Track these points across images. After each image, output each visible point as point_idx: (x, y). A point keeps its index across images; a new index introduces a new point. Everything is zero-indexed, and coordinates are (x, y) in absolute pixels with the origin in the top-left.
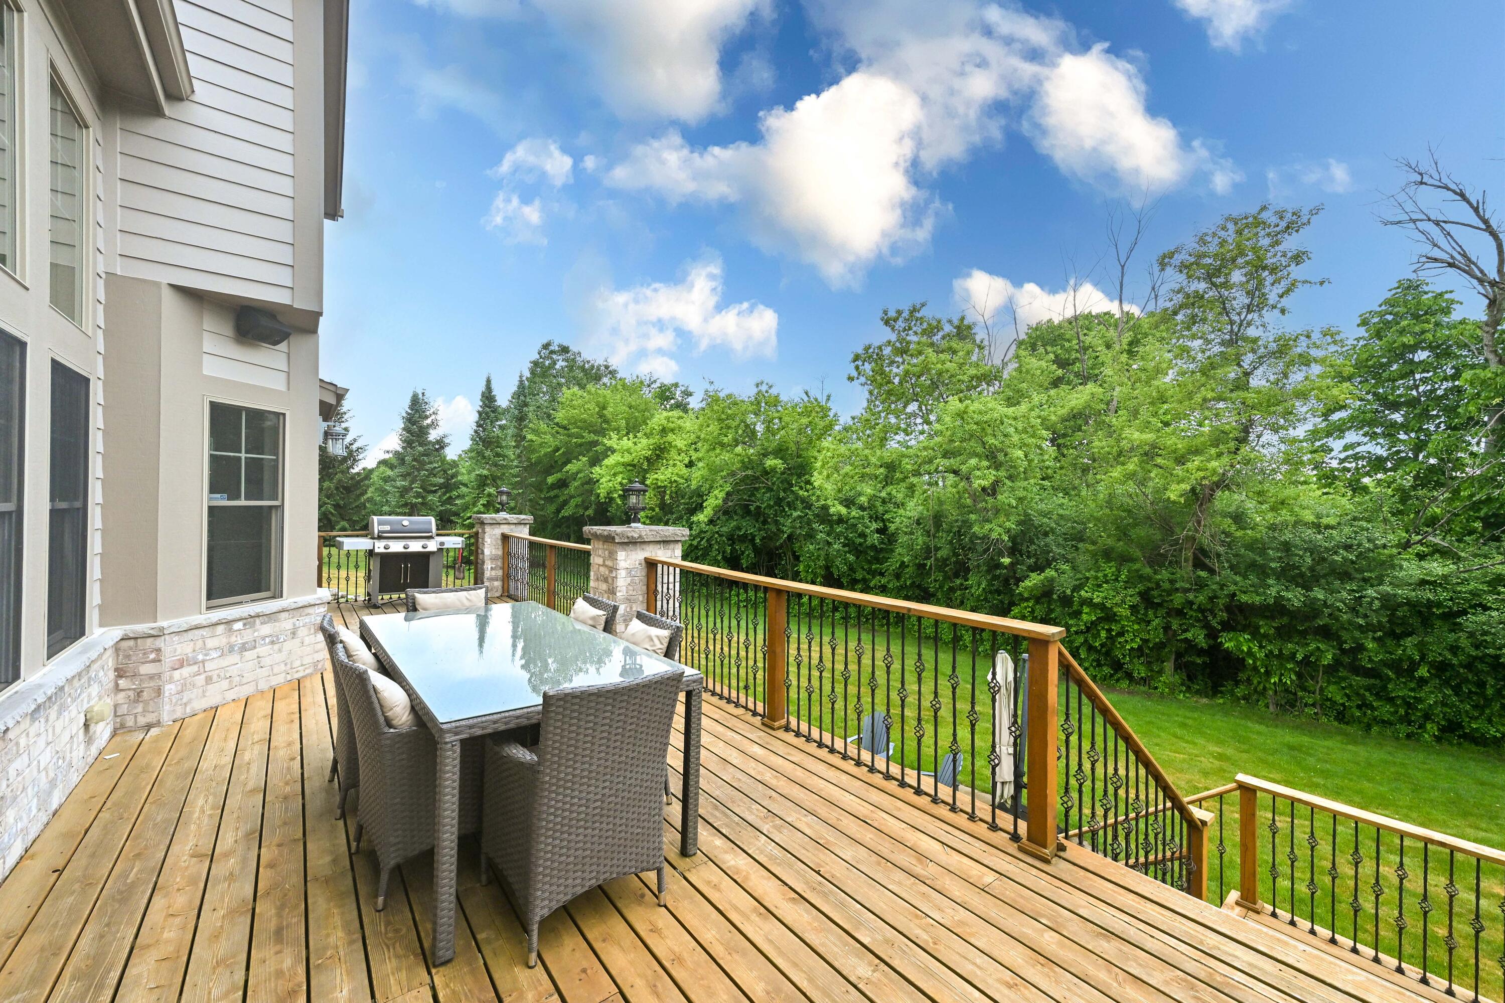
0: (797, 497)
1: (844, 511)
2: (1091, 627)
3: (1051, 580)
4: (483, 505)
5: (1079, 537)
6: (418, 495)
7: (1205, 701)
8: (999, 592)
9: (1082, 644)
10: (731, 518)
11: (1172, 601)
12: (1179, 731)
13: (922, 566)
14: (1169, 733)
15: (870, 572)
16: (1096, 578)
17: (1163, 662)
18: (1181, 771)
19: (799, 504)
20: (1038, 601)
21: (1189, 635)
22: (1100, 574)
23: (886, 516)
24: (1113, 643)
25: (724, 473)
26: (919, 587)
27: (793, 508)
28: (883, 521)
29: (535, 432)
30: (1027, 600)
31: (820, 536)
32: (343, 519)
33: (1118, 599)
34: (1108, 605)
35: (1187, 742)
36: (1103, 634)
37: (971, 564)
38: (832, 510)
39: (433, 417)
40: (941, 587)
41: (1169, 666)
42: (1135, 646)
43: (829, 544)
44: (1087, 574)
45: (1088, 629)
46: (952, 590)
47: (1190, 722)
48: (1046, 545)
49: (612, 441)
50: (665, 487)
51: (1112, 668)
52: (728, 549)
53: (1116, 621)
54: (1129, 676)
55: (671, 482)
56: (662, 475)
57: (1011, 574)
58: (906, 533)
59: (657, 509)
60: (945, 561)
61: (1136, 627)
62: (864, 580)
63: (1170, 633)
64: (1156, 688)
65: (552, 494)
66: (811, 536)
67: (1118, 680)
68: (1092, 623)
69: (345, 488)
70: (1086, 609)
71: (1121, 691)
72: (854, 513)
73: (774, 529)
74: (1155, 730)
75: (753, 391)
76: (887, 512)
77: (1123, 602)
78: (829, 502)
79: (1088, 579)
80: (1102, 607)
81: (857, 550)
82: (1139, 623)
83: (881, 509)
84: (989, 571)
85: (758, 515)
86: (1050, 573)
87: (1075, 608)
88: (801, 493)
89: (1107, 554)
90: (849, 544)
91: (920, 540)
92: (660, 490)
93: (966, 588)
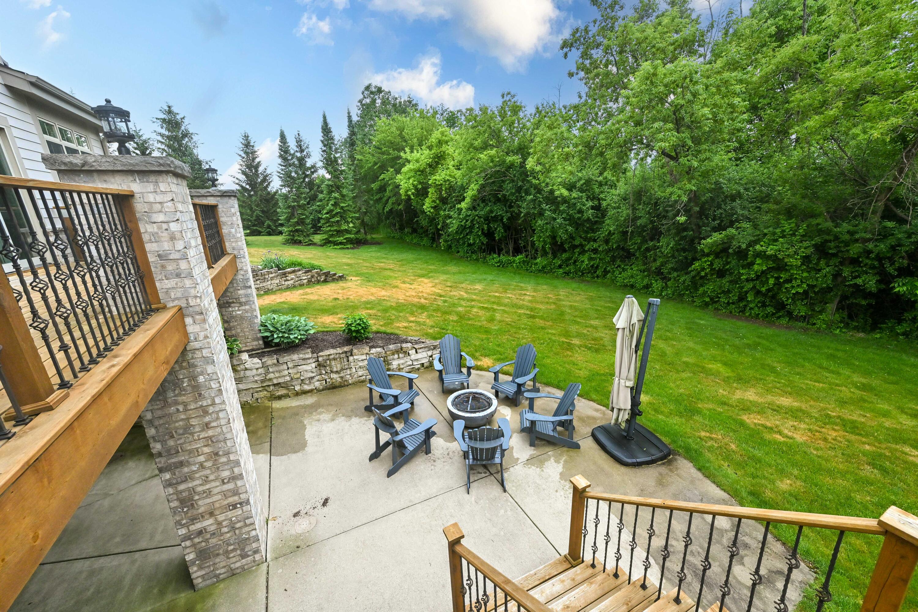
0: (532, 185)
1: (565, 193)
2: (761, 276)
3: (731, 238)
4: (332, 205)
5: (765, 199)
6: (294, 200)
7: (862, 335)
8: (684, 250)
9: (751, 289)
10: (487, 204)
11: (848, 251)
12: (825, 364)
13: (625, 233)
14: (815, 364)
15: (585, 239)
16: (774, 234)
17: (826, 303)
18: (817, 399)
19: (532, 191)
20: (717, 255)
21: (859, 281)
22: (778, 230)
23: (602, 196)
24: (780, 289)
25: (478, 171)
26: (623, 249)
27: (527, 193)
28: (599, 200)
29: (362, 153)
30: (708, 255)
31: (548, 213)
32: (269, 219)
33: (791, 251)
34: (779, 256)
35: (832, 372)
36: (771, 281)
37: (663, 229)
38: (557, 193)
39: (307, 150)
40: (639, 248)
41: (831, 307)
42: (800, 290)
43: (555, 219)
44: (766, 231)
45: (758, 277)
46: (648, 250)
47: (840, 354)
48: (732, 209)
49: (406, 155)
50: (441, 184)
51: (775, 308)
52: (485, 227)
53: (787, 270)
54: (790, 314)
55: (445, 181)
56: (440, 176)
57: (697, 235)
58: (615, 208)
59: (438, 202)
60: (643, 227)
61: (805, 274)
62: (581, 245)
63: (840, 279)
64: (814, 324)
65: (378, 197)
66: (541, 214)
67: (779, 318)
68: (763, 272)
69: (265, 200)
70: (758, 261)
71: (780, 326)
72: (575, 194)
73: (516, 211)
74: (801, 361)
75: (499, 102)
76: (602, 192)
77: (796, 253)
78: (555, 187)
79: (765, 235)
80: (774, 258)
81: (577, 223)
82: (809, 272)
83: (597, 190)
84: (677, 234)
85: (504, 201)
86: (732, 231)
87: (749, 260)
88: (534, 181)
89: (789, 213)
90: (570, 220)
91: (625, 212)
92: (439, 188)
93: (658, 248)
